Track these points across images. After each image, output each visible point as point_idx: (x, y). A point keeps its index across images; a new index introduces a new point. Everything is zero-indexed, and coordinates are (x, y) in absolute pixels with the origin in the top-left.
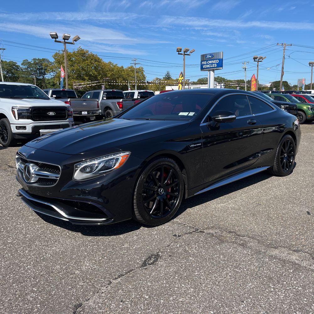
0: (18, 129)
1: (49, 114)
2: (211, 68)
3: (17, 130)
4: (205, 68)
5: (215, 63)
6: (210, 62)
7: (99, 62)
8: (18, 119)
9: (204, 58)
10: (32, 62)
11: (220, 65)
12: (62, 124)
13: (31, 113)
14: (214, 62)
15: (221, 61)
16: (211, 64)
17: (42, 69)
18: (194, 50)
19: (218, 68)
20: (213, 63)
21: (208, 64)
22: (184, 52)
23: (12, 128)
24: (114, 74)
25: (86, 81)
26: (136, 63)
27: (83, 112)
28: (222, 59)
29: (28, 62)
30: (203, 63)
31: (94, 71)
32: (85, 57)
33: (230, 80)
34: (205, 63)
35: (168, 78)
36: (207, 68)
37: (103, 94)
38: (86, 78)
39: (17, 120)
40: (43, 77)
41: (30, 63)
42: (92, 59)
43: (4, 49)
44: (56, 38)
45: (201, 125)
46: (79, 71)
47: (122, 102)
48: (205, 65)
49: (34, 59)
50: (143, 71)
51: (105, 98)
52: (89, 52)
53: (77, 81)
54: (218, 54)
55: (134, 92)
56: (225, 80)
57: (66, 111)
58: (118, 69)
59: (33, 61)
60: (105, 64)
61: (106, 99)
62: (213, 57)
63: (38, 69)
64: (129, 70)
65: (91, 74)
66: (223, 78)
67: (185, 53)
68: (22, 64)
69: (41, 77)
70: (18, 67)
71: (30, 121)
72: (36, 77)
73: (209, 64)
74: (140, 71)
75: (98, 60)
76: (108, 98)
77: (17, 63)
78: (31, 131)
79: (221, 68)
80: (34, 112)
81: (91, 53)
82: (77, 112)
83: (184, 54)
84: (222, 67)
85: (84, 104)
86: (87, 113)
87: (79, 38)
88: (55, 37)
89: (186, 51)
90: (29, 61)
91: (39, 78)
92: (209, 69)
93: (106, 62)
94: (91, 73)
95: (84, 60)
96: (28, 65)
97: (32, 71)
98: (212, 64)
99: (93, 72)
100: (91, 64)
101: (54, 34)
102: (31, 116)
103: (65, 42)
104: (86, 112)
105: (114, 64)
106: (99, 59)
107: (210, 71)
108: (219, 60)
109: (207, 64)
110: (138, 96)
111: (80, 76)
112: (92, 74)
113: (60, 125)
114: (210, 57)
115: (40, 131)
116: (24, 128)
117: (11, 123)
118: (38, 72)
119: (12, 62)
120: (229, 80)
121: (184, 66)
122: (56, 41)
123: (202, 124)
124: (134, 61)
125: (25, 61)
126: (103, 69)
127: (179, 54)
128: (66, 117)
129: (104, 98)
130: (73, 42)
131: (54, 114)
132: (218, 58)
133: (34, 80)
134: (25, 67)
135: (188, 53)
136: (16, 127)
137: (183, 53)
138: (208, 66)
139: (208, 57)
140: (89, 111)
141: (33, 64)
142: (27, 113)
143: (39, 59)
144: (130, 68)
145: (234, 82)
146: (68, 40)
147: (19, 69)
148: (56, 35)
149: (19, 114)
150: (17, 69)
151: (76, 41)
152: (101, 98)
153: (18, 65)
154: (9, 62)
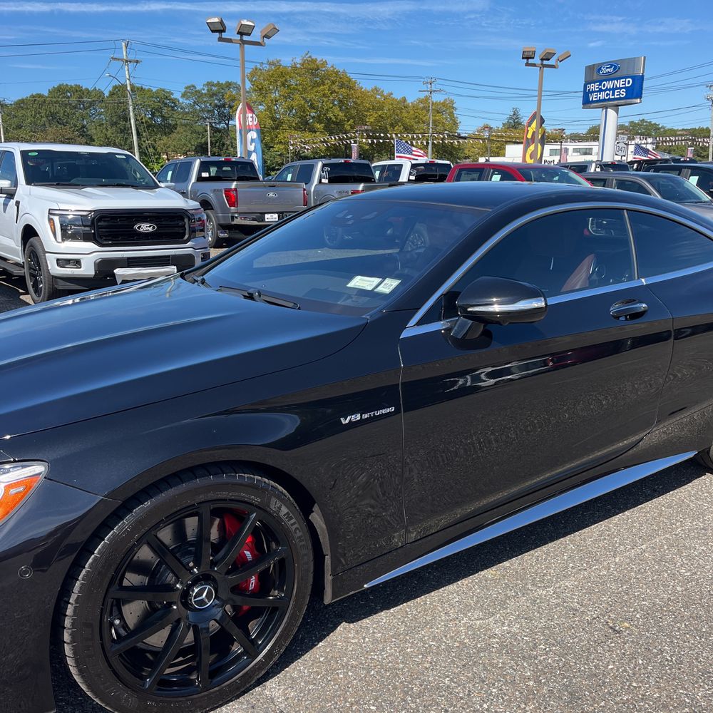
0: (61, 267)
1: (139, 228)
2: (609, 100)
3: (59, 268)
4: (593, 102)
5: (620, 88)
6: (610, 85)
7: (350, 88)
8: (63, 240)
9: (594, 74)
10: (204, 90)
11: (635, 92)
12: (173, 254)
13: (92, 225)
14: (620, 83)
15: (638, 81)
16: (610, 90)
17: (224, 106)
18: (568, 52)
19: (629, 101)
20: (617, 88)
21: (603, 91)
22: (542, 60)
23: (48, 262)
24: (382, 118)
25: (318, 133)
26: (434, 89)
27: (267, 216)
28: (643, 76)
29: (196, 91)
30: (590, 87)
31: (336, 110)
32: (317, 76)
33: (672, 130)
34: (595, 87)
35: (514, 124)
36: (600, 101)
37: (322, 170)
38: (318, 126)
39: (59, 242)
40: (227, 125)
41: (199, 92)
42: (333, 83)
43: (137, 62)
44: (221, 31)
45: (405, 334)
46: (304, 110)
48: (596, 92)
49: (210, 84)
50: (453, 108)
51: (326, 181)
52: (329, 66)
53: (297, 134)
54: (633, 62)
55: (402, 165)
56: (659, 129)
57: (186, 220)
58: (392, 104)
59: (206, 89)
60: (364, 94)
61: (329, 182)
62: (616, 70)
63: (216, 106)
64: (421, 105)
65: (331, 118)
66: (655, 124)
67: (545, 62)
68: (183, 96)
69: (222, 126)
70: (174, 101)
71: (90, 246)
72: (211, 126)
73: (605, 91)
74: (446, 109)
75: (347, 84)
76: (332, 180)
77: (172, 94)
78: (93, 273)
79: (638, 101)
80: (99, 224)
81: (332, 67)
82: (254, 216)
83: (542, 64)
84: (641, 97)
85: (271, 195)
86: (279, 217)
87: (275, 31)
88: (219, 29)
89: (547, 57)
90: (198, 88)
91: (218, 126)
92: (604, 104)
93: (368, 89)
94: (330, 115)
95: (317, 85)
96: (196, 98)
97: (202, 110)
98: (613, 90)
99: (337, 113)
100: (331, 93)
101: (216, 20)
102: (94, 233)
103: (241, 40)
104: (276, 216)
105: (385, 93)
106: (350, 81)
107: (607, 108)
108: (633, 78)
109: (601, 90)
110: (410, 174)
111: (307, 123)
112: (333, 117)
113: (169, 256)
114: (611, 70)
115: (115, 271)
116: (77, 263)
117: (46, 250)
118: (216, 112)
119: (163, 91)
120: (669, 129)
121: (540, 96)
122: (221, 39)
123: (411, 330)
124: (429, 86)
125: (190, 87)
126: (359, 105)
127: (527, 64)
128: (186, 237)
129: (323, 181)
130: (260, 41)
131: (154, 228)
132: (631, 73)
133: (206, 131)
134: (188, 102)
135: (552, 62)
136: (58, 260)
137: (540, 62)
138: (602, 96)
139: (604, 70)
140: (282, 213)
141: (205, 94)
142: (85, 226)
143: (218, 84)
144: (421, 101)
145: (682, 135)
146: (249, 35)
147: (176, 106)
148: (221, 23)
149: (64, 230)
150: (173, 107)
151: (268, 37)
152: (316, 181)
153: (176, 99)
154: (157, 92)
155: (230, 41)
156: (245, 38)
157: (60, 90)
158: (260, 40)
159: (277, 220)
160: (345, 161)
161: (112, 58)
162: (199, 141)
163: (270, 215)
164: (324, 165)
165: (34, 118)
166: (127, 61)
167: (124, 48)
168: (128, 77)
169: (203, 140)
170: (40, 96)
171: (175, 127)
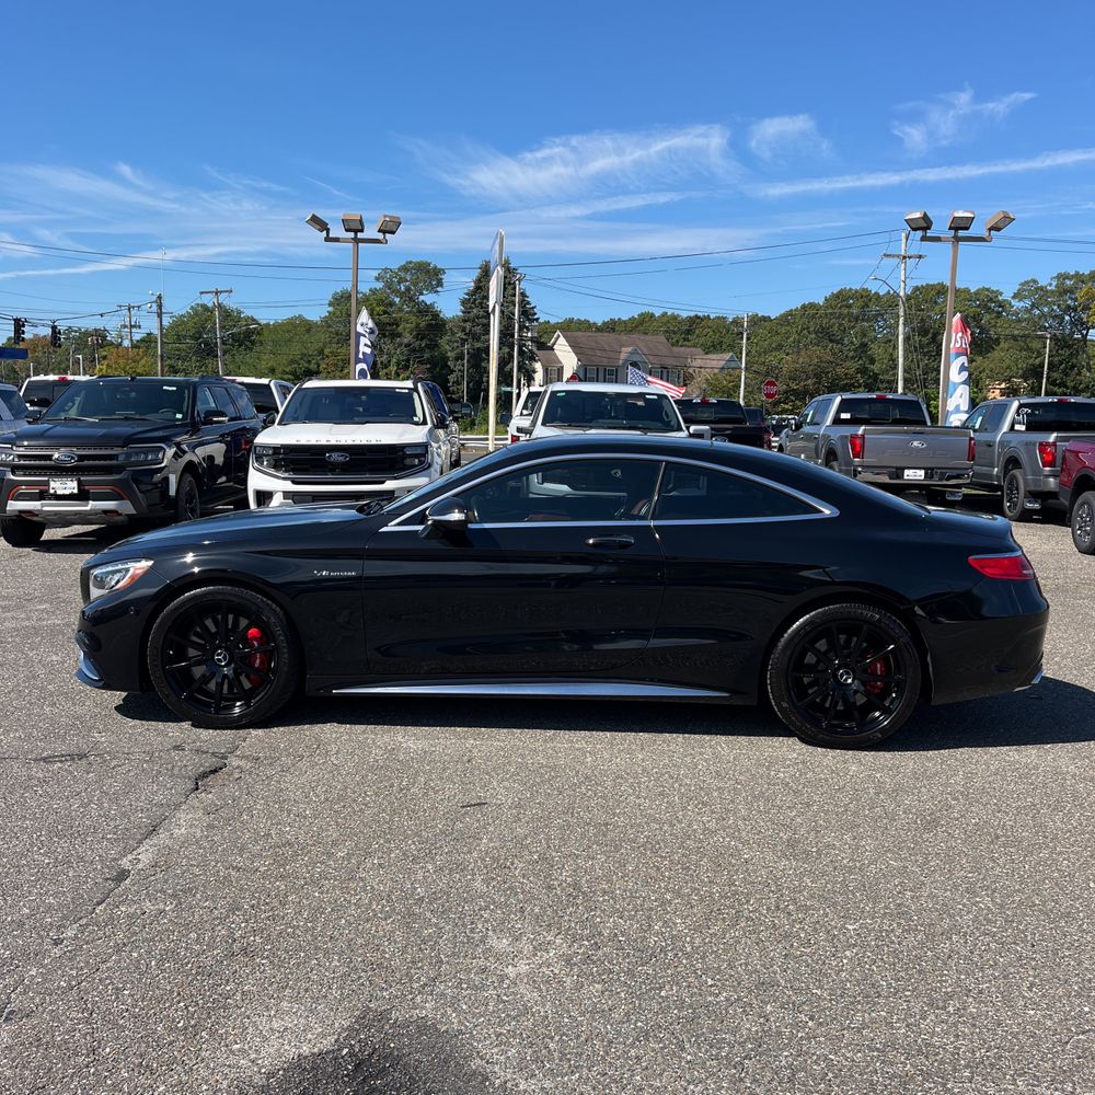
10: (1051, 285)
27: (907, 472)
29: (1038, 289)
37: (1018, 412)
40: (1085, 336)
41: (1042, 289)
43: (920, 257)
47: (1054, 444)
49: (1062, 277)
51: (1023, 428)
59: (1054, 283)
61: (1027, 429)
63: (1069, 308)
68: (1016, 296)
69: (1076, 337)
70: (1002, 304)
76: (1031, 427)
77: (1001, 294)
82: (884, 471)
85: (916, 444)
86: (926, 474)
87: (1009, 220)
88: (923, 225)
90: (1042, 283)
96: (1035, 299)
97: (1044, 316)
103: (955, 236)
104: (922, 472)
118: (1067, 317)
119: (988, 290)
122: (925, 239)
125: (1027, 283)
129: (1017, 427)
133: (1045, 347)
134: (1022, 304)
140: (932, 469)
141: (1052, 292)
143: (1077, 276)
146: (967, 229)
147: (1004, 311)
148: (925, 217)
150: (999, 313)
151: (999, 229)
152: (1006, 427)
153: (1005, 300)
154: (976, 293)
155: (937, 239)
156: (961, 233)
157: (841, 297)
158: (985, 234)
159: (923, 478)
160: (1060, 400)
161: (885, 255)
162: (1031, 361)
163: (912, 471)
164: (1021, 406)
165: (799, 334)
166: (905, 257)
167: (904, 240)
168: (903, 278)
169: (1038, 361)
170: (812, 305)
171: (997, 342)
